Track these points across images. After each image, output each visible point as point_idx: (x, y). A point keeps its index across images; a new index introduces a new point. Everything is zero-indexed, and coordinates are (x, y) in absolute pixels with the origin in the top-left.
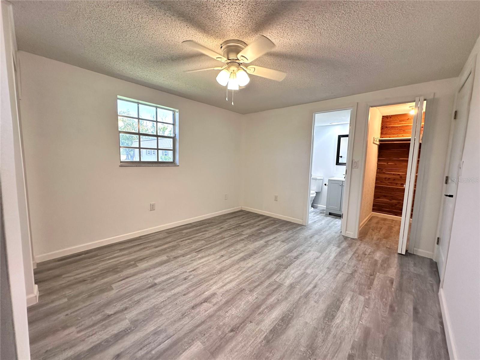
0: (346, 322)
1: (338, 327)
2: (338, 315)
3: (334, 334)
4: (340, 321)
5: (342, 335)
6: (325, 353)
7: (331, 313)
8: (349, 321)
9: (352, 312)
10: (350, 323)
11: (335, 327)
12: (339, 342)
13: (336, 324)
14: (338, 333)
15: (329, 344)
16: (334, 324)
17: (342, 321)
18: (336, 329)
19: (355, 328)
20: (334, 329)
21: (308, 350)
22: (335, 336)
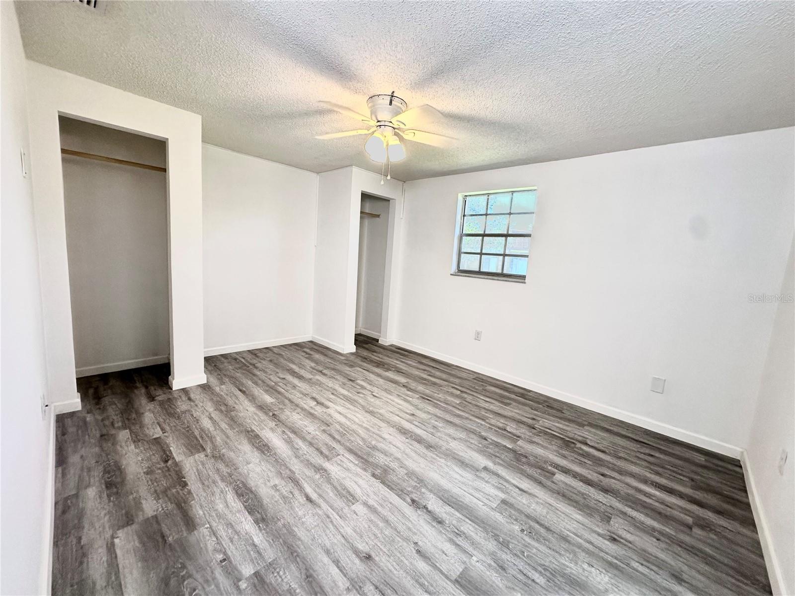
0: (221, 506)
1: (222, 492)
2: (237, 502)
3: (217, 482)
4: (228, 500)
5: (210, 490)
6: (207, 465)
7: (246, 495)
8: (220, 510)
9: (230, 525)
10: (216, 510)
11: (225, 489)
12: (206, 483)
13: (228, 492)
14: (215, 487)
15: (211, 473)
16: (229, 490)
17: (226, 502)
18: (222, 488)
19: (205, 512)
20: (222, 486)
21: (219, 454)
22: (214, 482)
